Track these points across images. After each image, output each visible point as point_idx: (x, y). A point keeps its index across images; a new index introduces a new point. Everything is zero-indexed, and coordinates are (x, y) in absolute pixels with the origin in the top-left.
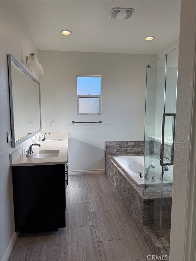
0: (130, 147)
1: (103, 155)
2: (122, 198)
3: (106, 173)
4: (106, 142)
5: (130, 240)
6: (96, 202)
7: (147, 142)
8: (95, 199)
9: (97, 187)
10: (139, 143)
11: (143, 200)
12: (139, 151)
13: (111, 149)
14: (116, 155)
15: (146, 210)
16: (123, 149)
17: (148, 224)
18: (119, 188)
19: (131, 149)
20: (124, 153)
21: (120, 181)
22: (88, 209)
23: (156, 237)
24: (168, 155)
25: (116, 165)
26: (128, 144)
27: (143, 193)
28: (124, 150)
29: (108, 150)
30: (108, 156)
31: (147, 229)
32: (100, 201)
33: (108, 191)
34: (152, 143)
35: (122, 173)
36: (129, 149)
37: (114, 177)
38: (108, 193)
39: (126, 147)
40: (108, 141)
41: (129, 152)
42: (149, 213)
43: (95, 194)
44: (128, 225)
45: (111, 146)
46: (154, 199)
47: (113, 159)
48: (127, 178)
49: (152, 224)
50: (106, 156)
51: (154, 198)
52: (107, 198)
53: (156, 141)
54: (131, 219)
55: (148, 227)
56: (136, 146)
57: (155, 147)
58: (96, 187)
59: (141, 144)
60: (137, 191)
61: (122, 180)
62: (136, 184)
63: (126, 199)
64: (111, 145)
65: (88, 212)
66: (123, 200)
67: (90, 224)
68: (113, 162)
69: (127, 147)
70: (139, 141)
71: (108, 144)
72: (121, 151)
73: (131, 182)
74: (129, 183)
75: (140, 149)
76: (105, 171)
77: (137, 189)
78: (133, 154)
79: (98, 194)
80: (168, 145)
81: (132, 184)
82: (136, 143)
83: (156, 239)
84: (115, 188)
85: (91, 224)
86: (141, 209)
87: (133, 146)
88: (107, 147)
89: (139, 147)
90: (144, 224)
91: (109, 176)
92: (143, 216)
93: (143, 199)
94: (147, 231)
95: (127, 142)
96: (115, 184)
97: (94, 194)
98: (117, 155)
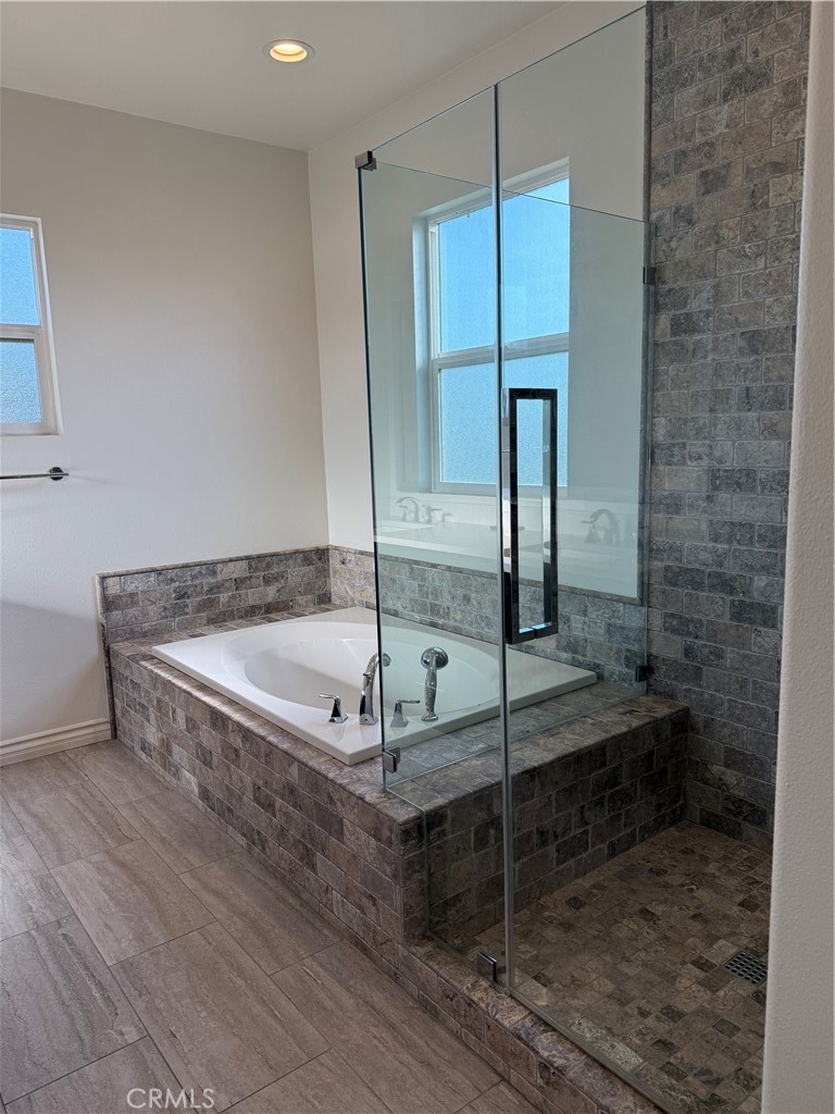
0: (228, 589)
1: (94, 649)
2: (243, 841)
3: (115, 735)
4: (103, 578)
5: (361, 1041)
6: (111, 898)
7: (301, 555)
8: (102, 885)
9: (92, 820)
10: (264, 565)
11: (395, 827)
12: (270, 600)
13: (132, 611)
14: (160, 634)
15: (415, 872)
16: (192, 602)
17: (428, 933)
18: (218, 794)
19: (234, 597)
20: (201, 618)
21: (226, 757)
22: (78, 953)
23: (484, 984)
24: (399, 598)
25: (185, 687)
26: (214, 573)
27: (384, 791)
28: (199, 609)
29: (116, 615)
30: (123, 648)
31: (430, 956)
32: (135, 887)
33: (156, 822)
34: (320, 559)
35: (237, 717)
36: (224, 597)
37: (176, 749)
38: (164, 835)
39: (205, 588)
40: (111, 571)
41: (224, 613)
42: (425, 878)
43: (96, 858)
44: (321, 965)
45: (132, 595)
46: (441, 807)
47: (154, 658)
48: (271, 738)
49: (444, 926)
50: (108, 652)
51: (440, 801)
52: (166, 859)
53: (336, 548)
54: (326, 932)
55: (429, 947)
56: (254, 581)
57: (335, 572)
58: (85, 819)
59: (275, 570)
60: (351, 788)
61: (242, 753)
62: (335, 759)
63: (272, 842)
64: (131, 588)
65: (87, 968)
66: (257, 850)
67: (122, 1034)
68: (163, 674)
69: (211, 590)
70: (265, 556)
71: (114, 587)
72: (187, 614)
73: (302, 754)
74: (293, 759)
75: (271, 593)
76: (108, 726)
77: (346, 781)
78: (241, 617)
79: (108, 852)
80: (397, 558)
81: (310, 763)
82: (250, 567)
83: (492, 993)
84: (188, 801)
85: (132, 1035)
86: (388, 870)
87: (239, 583)
88: (109, 604)
89: (267, 581)
90: (410, 939)
91: (143, 749)
92: (405, 904)
93: (395, 821)
94: (436, 968)
95: (211, 567)
96: (191, 782)
97: (89, 862)
98: (166, 637)
